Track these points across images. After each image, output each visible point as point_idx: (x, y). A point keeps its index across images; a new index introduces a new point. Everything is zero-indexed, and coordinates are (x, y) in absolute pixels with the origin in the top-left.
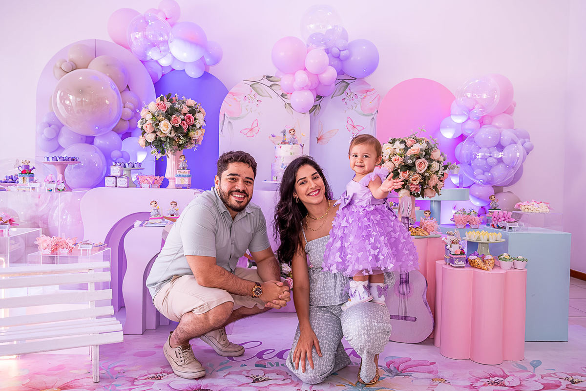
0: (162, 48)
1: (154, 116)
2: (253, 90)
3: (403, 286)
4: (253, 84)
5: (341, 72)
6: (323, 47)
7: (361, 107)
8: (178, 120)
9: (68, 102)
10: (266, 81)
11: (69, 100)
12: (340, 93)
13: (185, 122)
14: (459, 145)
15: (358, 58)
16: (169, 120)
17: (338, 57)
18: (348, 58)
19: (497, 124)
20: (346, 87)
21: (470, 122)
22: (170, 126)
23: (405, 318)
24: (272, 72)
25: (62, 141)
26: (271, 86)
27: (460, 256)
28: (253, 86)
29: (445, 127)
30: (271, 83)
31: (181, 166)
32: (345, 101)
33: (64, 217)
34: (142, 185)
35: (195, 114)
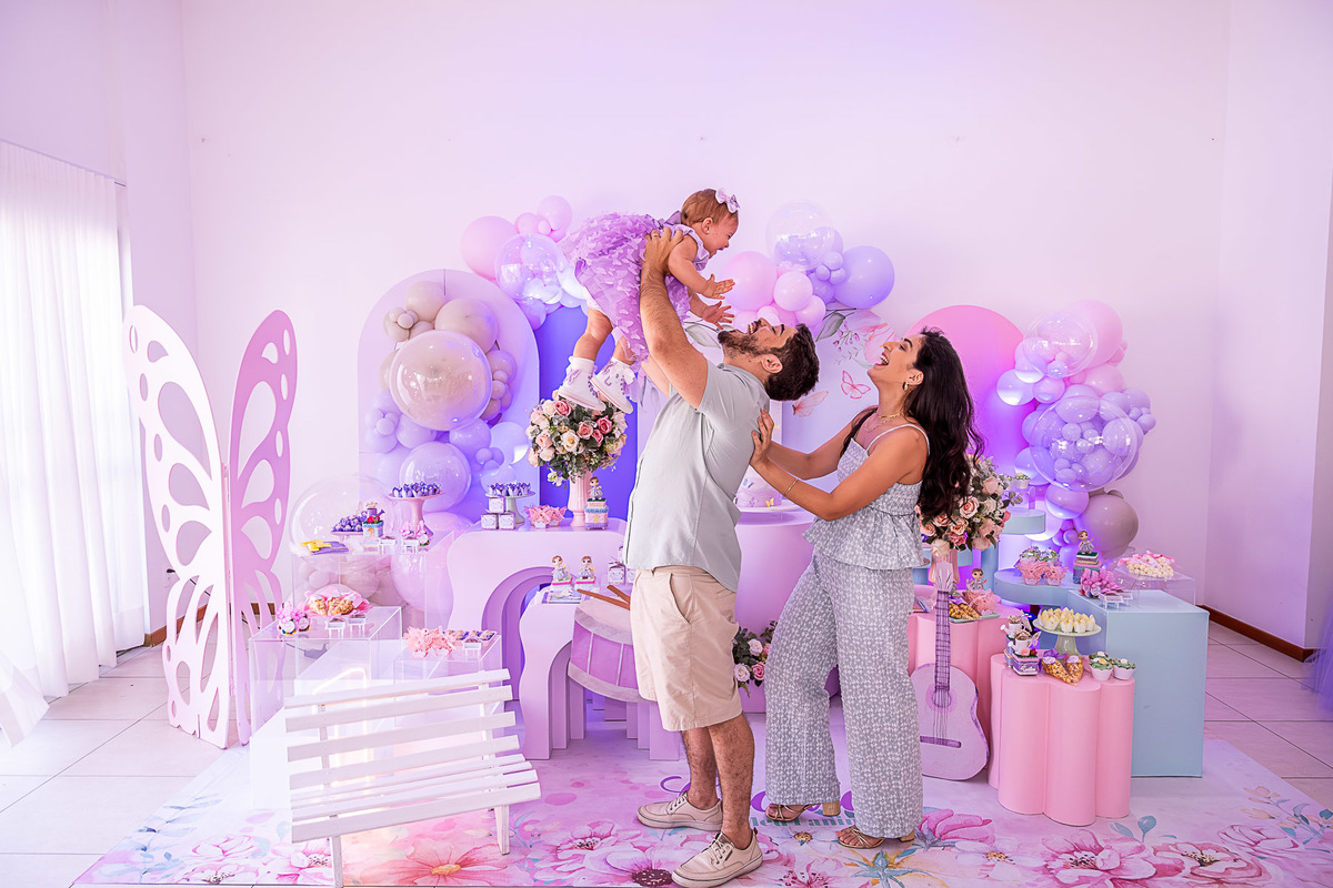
0: (548, 280)
1: (551, 424)
3: (939, 693)
5: (831, 301)
6: (803, 269)
7: (866, 354)
8: (588, 429)
9: (413, 384)
11: (416, 381)
12: (831, 332)
13: (598, 431)
14: (1029, 417)
15: (861, 277)
16: (576, 430)
17: (828, 281)
18: (844, 280)
19: (1094, 383)
20: (841, 322)
21: (1047, 381)
22: (577, 440)
23: (944, 742)
25: (403, 437)
27: (1029, 659)
29: (1006, 389)
31: (593, 495)
32: (839, 346)
33: (415, 561)
34: (536, 524)
35: (612, 415)
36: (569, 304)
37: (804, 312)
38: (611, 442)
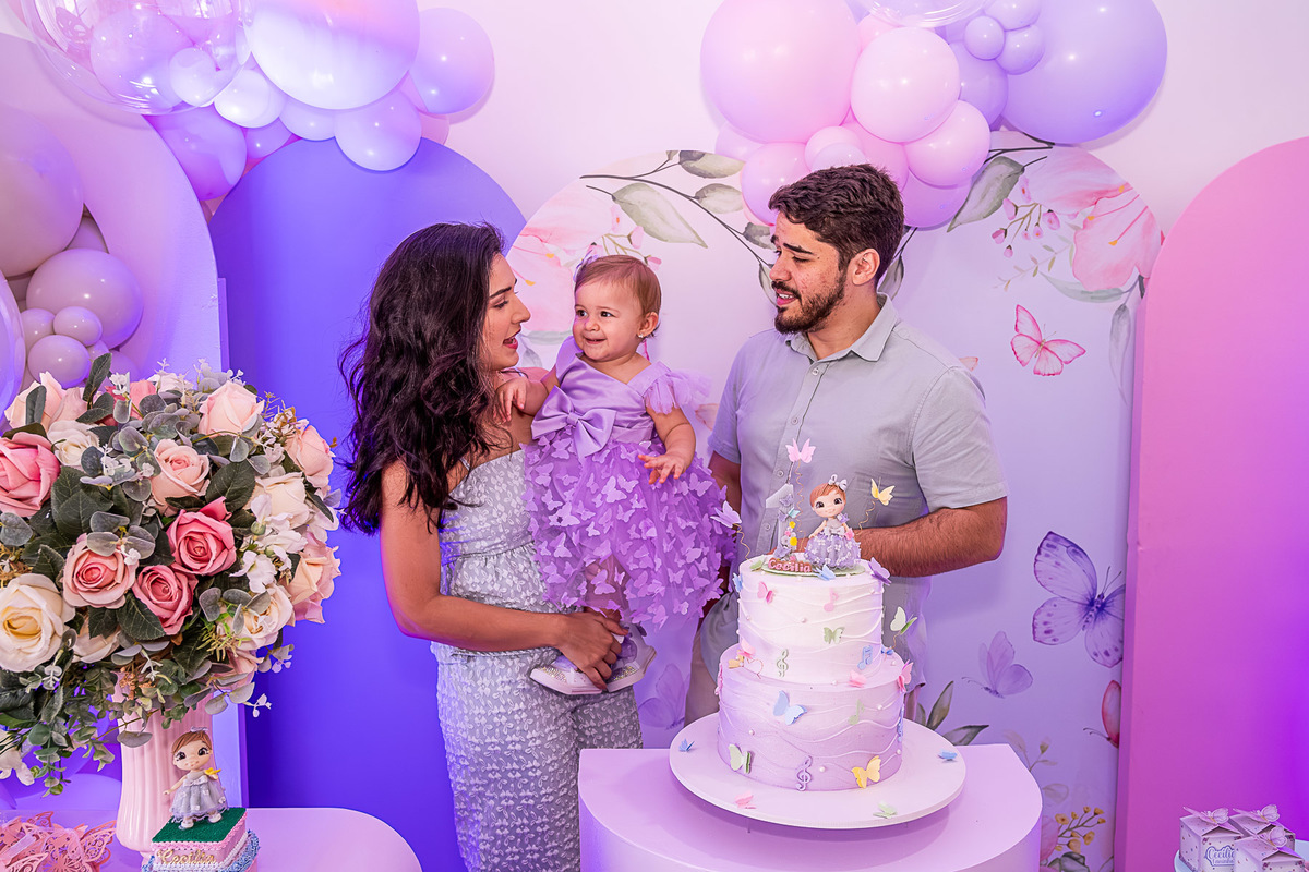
0: (221, 52)
2: (624, 216)
4: (623, 190)
5: (1000, 120)
6: (935, 19)
7: (1074, 263)
10: (678, 177)
12: (985, 206)
13: (163, 570)
16: (53, 572)
17: (995, 60)
18: (1033, 62)
20: (1012, 180)
24: (703, 135)
26: (698, 198)
28: (626, 197)
30: (697, 184)
31: (185, 809)
32: (1007, 241)
35: (247, 491)
36: (310, 128)
37: (931, 145)
38: (232, 603)
